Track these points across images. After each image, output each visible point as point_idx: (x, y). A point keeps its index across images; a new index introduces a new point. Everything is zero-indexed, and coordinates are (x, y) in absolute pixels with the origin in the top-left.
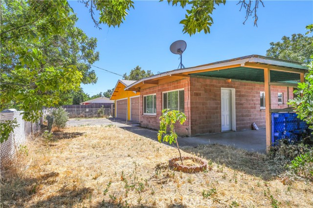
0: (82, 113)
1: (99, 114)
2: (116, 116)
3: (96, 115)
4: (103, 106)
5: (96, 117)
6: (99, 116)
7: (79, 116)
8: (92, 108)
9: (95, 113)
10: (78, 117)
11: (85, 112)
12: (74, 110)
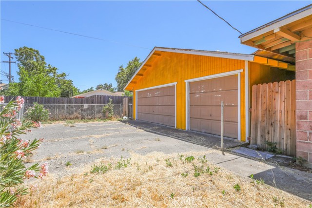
0: (76, 111)
1: (105, 112)
2: (135, 117)
3: (101, 115)
4: (111, 100)
5: (100, 118)
6: (105, 117)
7: (71, 116)
8: (93, 103)
9: (99, 112)
10: (70, 119)
11: (82, 110)
12: (63, 107)
